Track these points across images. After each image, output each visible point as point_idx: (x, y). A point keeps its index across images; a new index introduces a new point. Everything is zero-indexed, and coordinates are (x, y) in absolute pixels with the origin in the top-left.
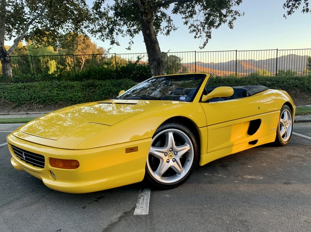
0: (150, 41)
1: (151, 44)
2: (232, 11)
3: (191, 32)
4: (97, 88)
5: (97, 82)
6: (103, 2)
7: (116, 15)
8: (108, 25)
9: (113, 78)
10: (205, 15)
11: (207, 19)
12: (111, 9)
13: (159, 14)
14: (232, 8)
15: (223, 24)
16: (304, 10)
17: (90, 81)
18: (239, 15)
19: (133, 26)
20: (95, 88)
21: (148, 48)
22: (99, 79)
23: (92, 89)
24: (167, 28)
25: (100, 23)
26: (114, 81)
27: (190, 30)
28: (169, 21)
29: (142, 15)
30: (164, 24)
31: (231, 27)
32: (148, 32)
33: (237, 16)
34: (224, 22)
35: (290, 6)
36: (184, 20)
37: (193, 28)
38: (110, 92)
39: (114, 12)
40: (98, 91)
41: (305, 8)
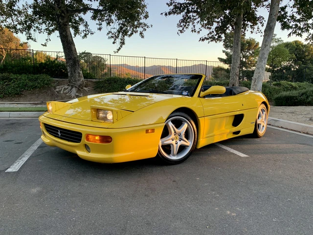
0: (67, 42)
1: (68, 45)
2: (141, 24)
3: (109, 38)
4: (12, 81)
5: (13, 76)
6: (18, 1)
7: (35, 13)
8: (26, 22)
9: (30, 73)
10: (119, 24)
11: (121, 28)
12: (30, 7)
13: (77, 18)
14: (141, 21)
15: (134, 34)
16: (192, 31)
17: (5, 74)
18: (148, 27)
19: (52, 26)
20: (10, 81)
21: (64, 48)
22: (15, 73)
23: (6, 82)
24: (85, 32)
25: (19, 19)
26: (30, 76)
27: (108, 36)
28: (86, 25)
29: (58, 18)
30: (81, 27)
31: (143, 37)
32: (64, 33)
33: (146, 28)
34: (136, 32)
35: (182, 26)
36: (98, 27)
37: (110, 35)
38: (26, 86)
39: (33, 10)
40: (13, 85)
41: (193, 29)
